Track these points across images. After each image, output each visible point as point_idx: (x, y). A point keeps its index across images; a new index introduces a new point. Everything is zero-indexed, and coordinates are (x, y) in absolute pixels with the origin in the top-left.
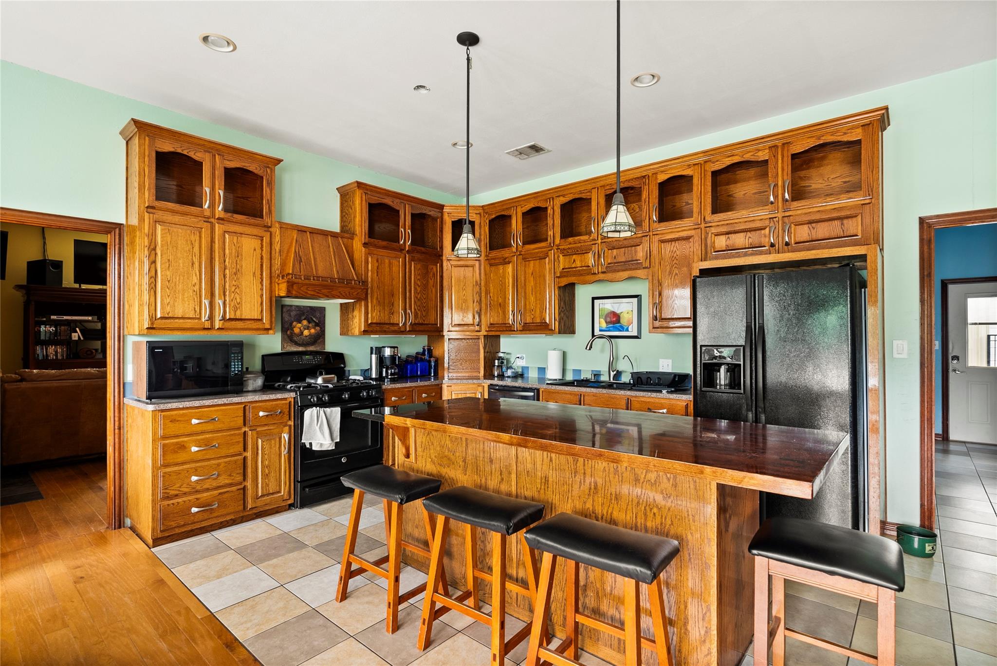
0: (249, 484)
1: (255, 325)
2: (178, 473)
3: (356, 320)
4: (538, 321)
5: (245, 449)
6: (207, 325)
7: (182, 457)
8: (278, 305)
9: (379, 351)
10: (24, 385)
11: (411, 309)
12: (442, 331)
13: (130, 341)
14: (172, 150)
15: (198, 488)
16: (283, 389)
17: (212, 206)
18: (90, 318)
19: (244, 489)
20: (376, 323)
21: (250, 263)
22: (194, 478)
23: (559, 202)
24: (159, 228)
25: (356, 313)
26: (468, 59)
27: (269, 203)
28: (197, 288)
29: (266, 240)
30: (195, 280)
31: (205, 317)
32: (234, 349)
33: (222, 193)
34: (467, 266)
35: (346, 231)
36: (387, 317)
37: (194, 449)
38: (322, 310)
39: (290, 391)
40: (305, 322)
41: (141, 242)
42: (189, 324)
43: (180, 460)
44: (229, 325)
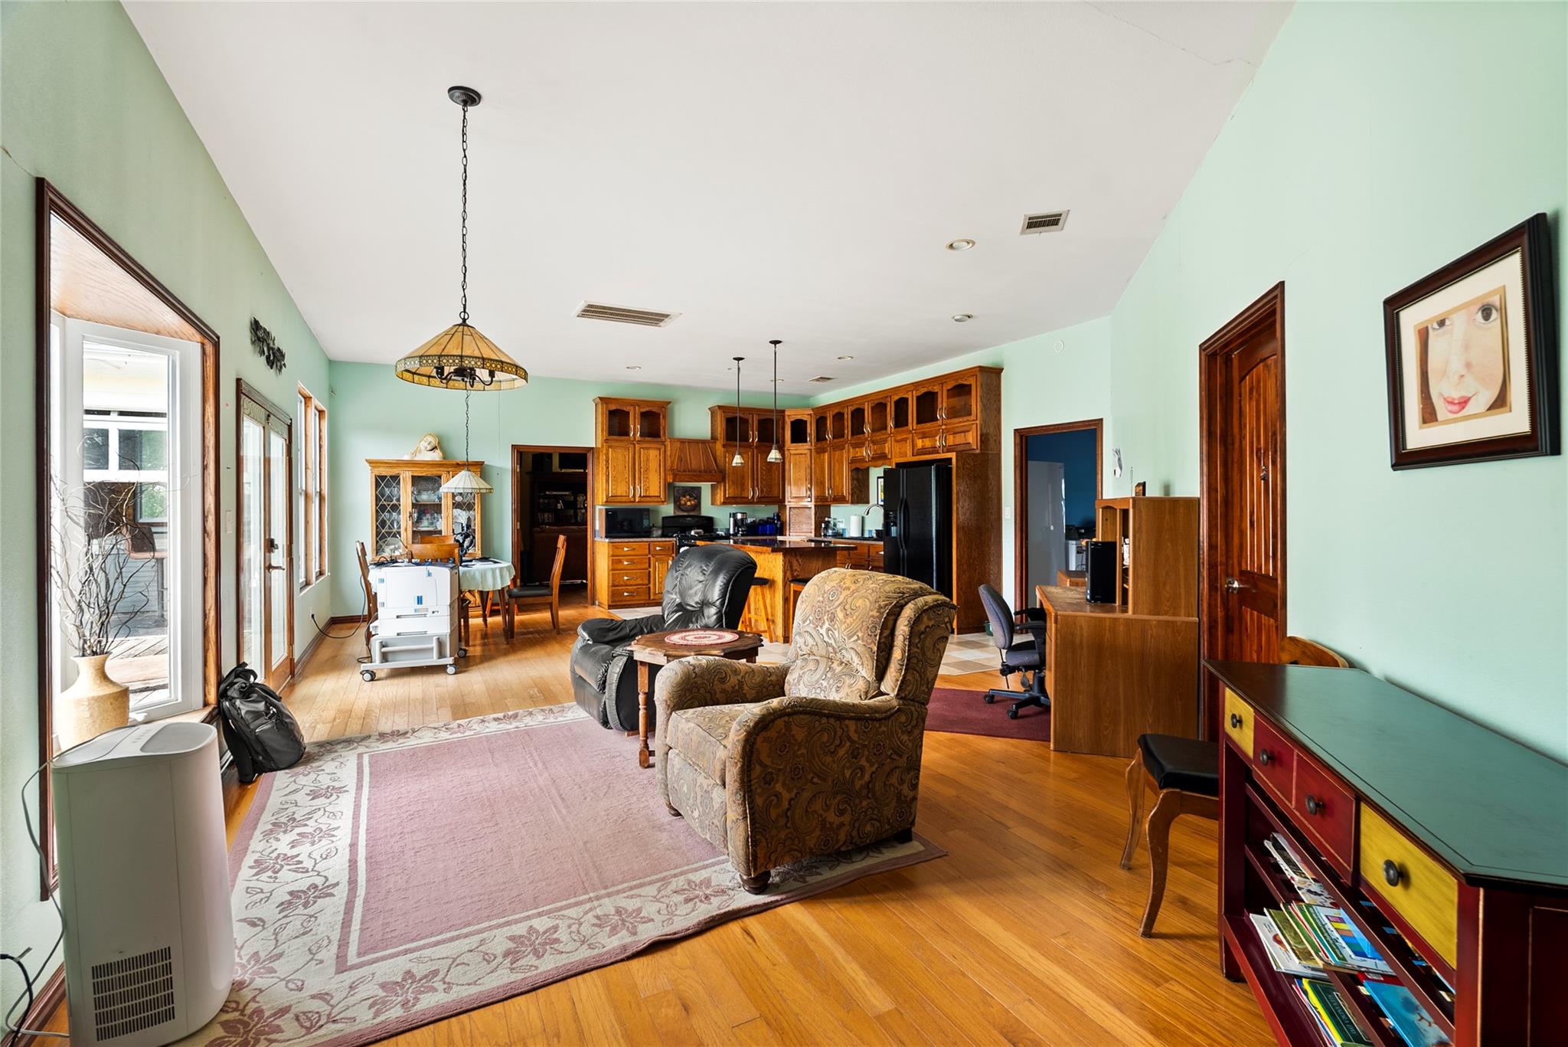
0: (651, 586)
1: (656, 499)
2: (619, 574)
3: (719, 495)
4: (840, 494)
5: (650, 567)
6: (632, 500)
7: (620, 566)
8: (669, 487)
9: (734, 515)
10: (543, 534)
11: (757, 486)
12: (784, 501)
13: (598, 508)
14: (615, 408)
15: (628, 583)
16: (672, 537)
17: (634, 435)
18: (567, 493)
19: (649, 588)
20: (733, 498)
21: (654, 464)
22: (626, 578)
23: (851, 409)
24: (610, 450)
25: (719, 491)
26: (739, 369)
27: (664, 428)
28: (627, 480)
29: (662, 450)
30: (626, 475)
31: (631, 495)
32: (646, 513)
33: (639, 427)
34: (801, 454)
35: (714, 438)
36: (739, 493)
37: (626, 563)
38: (699, 489)
39: (675, 537)
40: (688, 497)
41: (603, 458)
42: (624, 499)
43: (619, 568)
44: (642, 499)
